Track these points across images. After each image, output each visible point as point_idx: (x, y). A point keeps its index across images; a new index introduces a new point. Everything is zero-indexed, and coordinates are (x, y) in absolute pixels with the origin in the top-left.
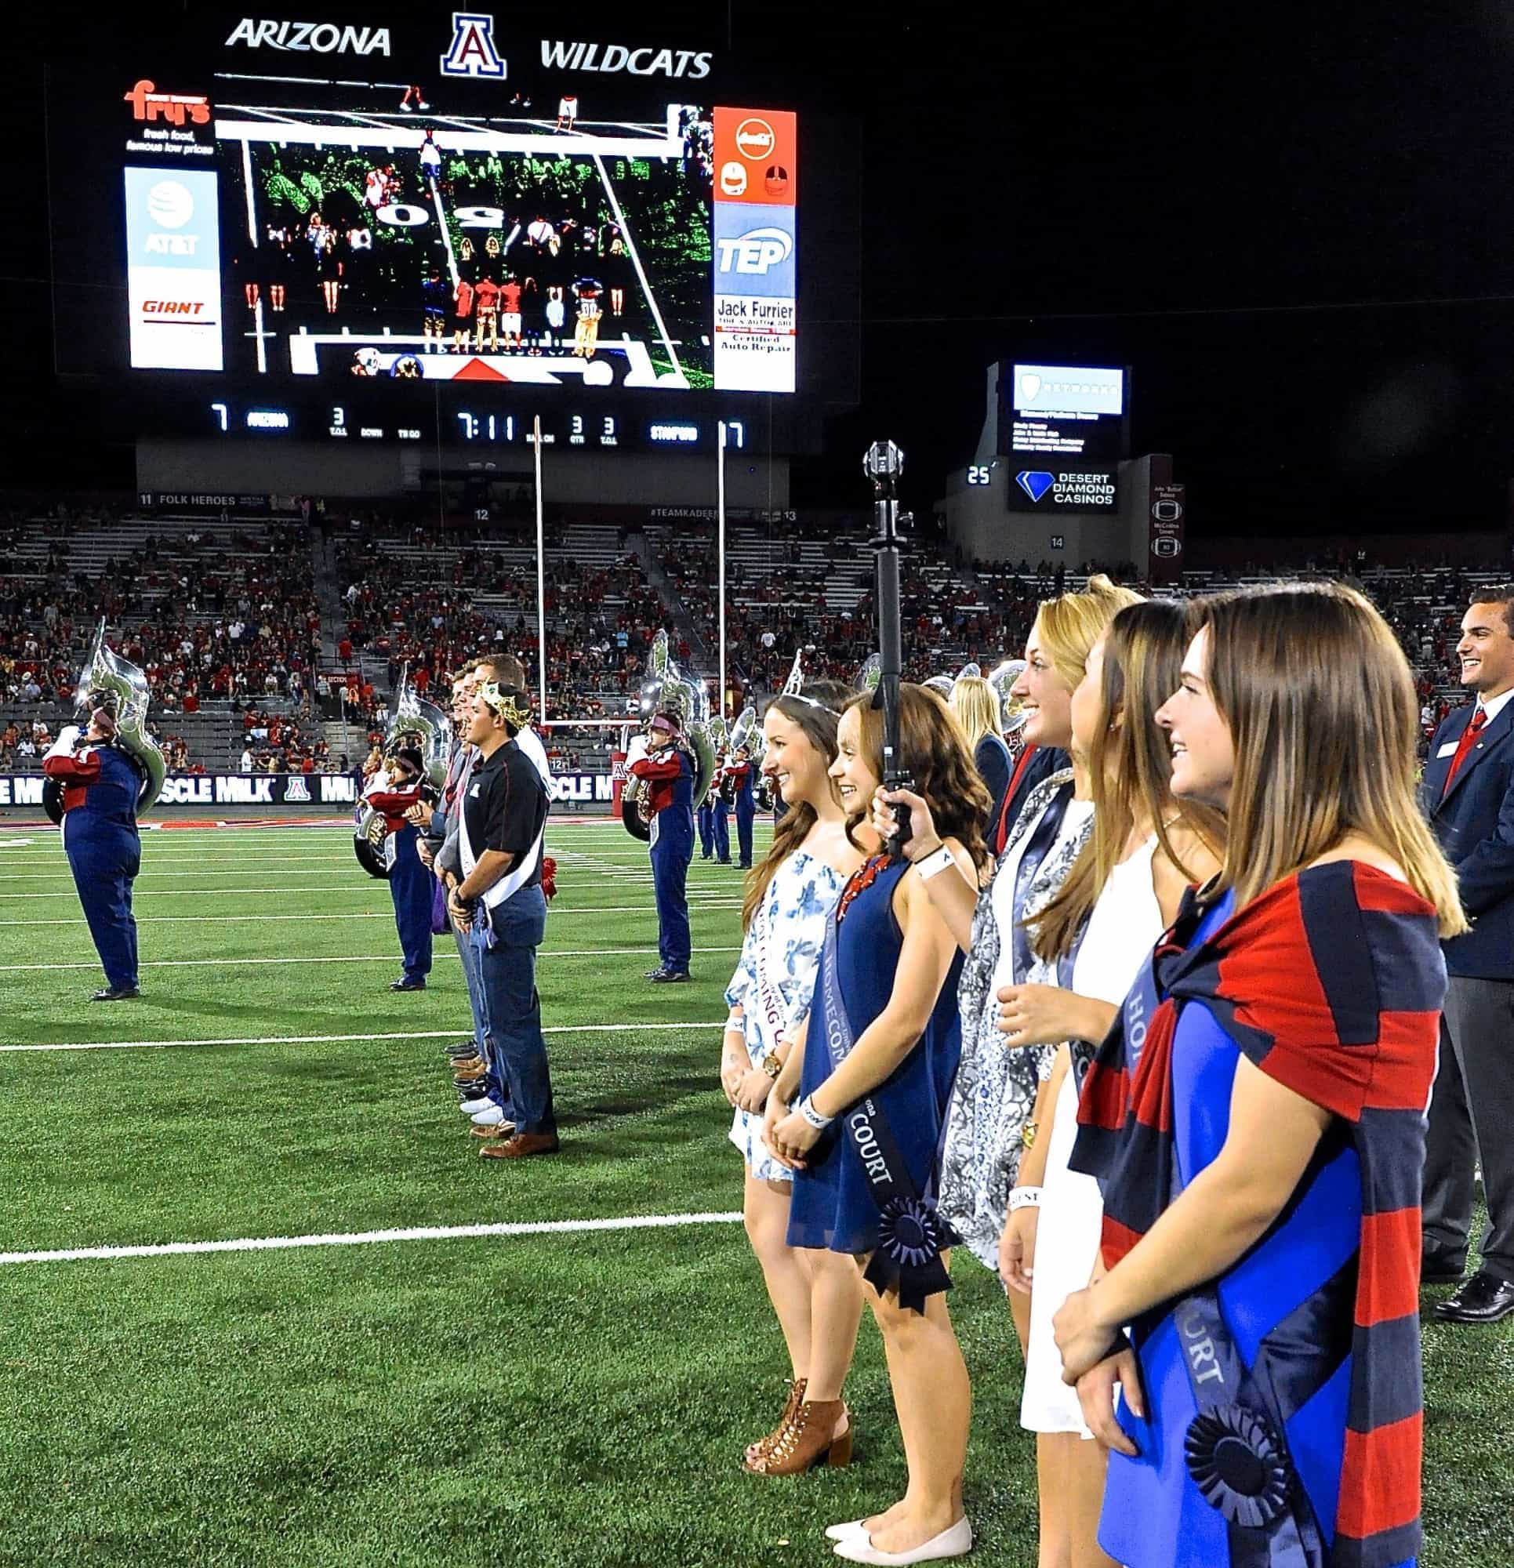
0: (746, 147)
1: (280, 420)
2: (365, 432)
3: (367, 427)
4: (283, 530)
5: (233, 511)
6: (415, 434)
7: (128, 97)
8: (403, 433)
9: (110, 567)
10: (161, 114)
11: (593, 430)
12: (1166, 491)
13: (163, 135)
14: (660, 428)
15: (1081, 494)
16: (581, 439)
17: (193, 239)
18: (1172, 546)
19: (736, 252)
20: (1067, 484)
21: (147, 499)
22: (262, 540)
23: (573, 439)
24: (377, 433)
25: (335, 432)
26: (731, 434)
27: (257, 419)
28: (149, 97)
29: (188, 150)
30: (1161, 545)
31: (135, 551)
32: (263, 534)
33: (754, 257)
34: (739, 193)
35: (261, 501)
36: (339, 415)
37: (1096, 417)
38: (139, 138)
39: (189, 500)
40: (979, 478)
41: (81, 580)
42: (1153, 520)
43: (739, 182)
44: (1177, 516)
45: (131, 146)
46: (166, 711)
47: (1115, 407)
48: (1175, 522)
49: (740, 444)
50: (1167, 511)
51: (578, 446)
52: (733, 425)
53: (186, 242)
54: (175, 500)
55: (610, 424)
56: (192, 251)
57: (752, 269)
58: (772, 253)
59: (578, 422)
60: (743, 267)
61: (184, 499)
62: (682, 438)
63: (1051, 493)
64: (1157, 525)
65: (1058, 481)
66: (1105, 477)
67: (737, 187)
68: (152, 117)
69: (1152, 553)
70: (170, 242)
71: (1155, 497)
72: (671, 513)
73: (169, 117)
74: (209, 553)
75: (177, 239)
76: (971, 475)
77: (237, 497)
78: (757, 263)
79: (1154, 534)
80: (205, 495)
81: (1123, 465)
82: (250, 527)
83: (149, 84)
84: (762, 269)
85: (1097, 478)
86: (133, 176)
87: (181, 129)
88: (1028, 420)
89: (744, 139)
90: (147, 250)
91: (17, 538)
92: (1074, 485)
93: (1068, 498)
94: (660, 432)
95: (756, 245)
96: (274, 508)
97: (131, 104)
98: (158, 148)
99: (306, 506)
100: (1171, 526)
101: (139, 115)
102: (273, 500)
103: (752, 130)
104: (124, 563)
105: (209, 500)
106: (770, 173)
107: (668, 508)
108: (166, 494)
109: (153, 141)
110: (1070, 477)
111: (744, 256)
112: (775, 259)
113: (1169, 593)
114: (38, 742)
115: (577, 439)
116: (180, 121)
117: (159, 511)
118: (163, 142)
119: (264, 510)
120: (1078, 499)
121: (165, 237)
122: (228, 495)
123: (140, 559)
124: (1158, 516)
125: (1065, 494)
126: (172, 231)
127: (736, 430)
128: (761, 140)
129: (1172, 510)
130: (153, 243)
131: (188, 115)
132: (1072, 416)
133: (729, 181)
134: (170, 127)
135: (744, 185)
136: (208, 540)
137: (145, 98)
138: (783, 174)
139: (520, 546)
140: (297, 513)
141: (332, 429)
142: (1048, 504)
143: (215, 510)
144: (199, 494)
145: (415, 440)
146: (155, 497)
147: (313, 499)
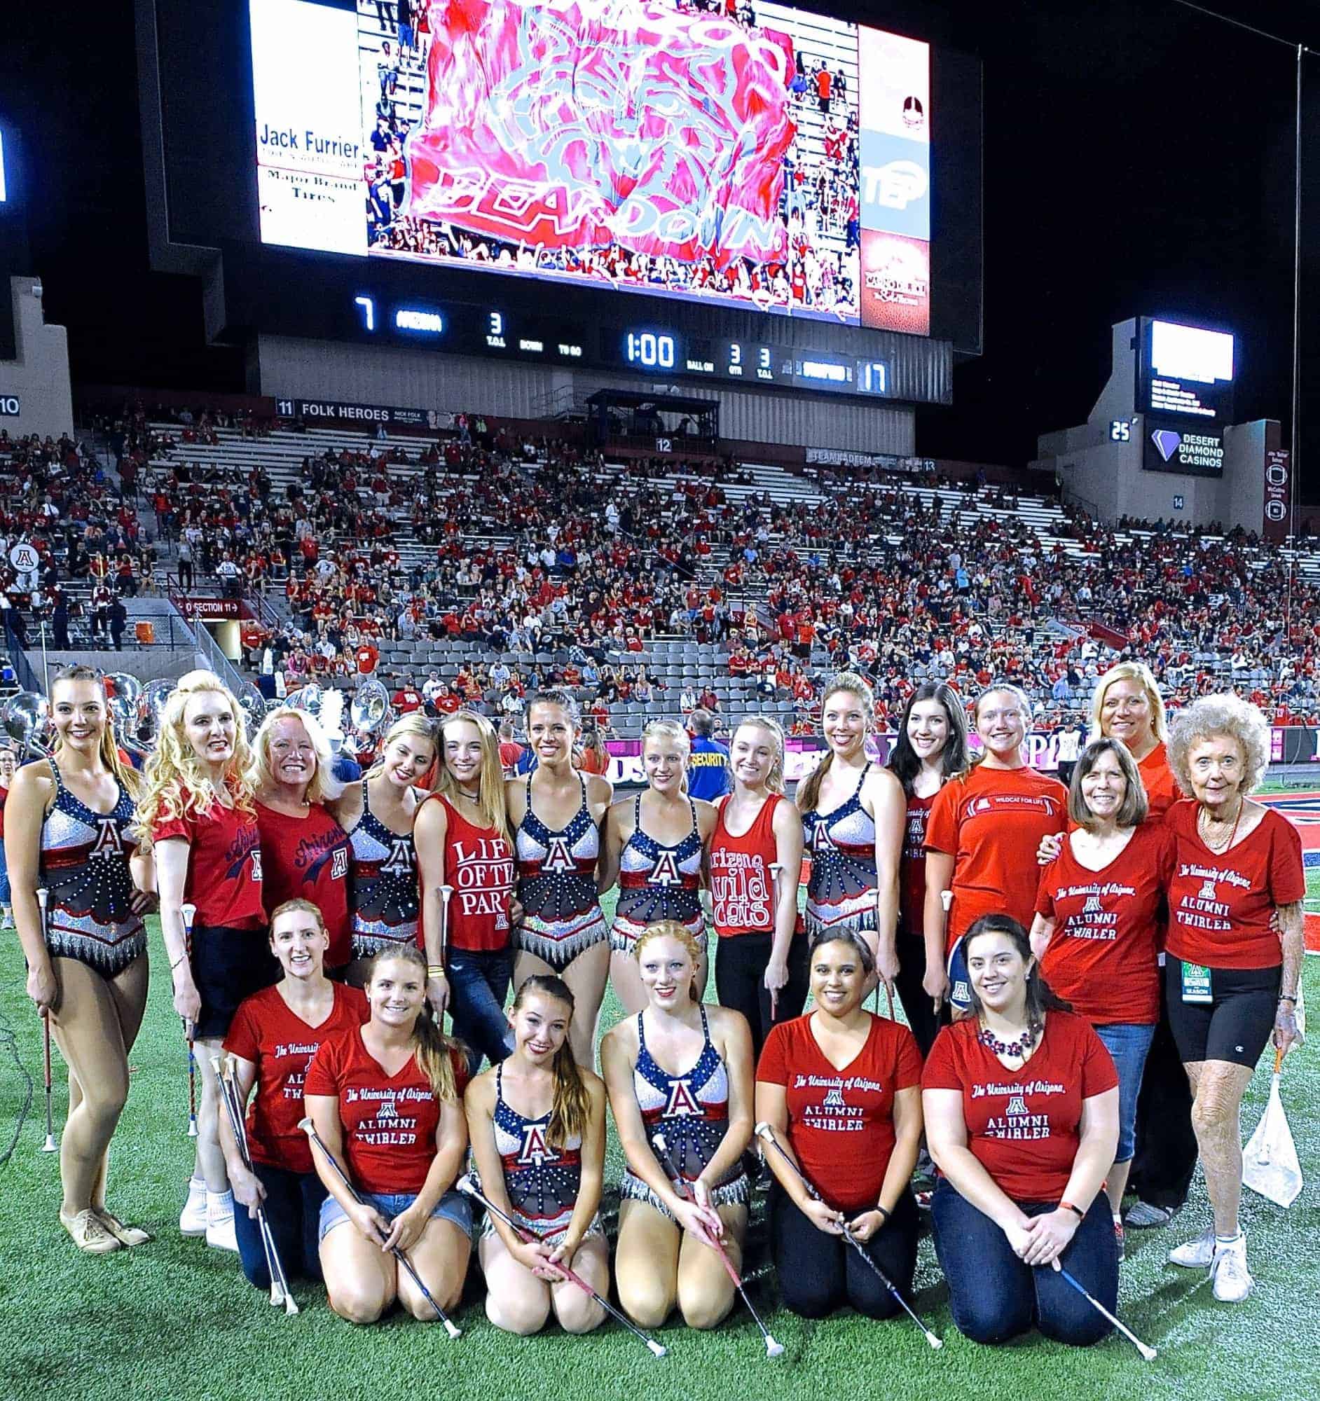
1: (432, 322)
2: (525, 345)
3: (526, 339)
5: (386, 427)
6: (576, 351)
8: (564, 349)
11: (751, 361)
12: (1278, 457)
15: (1200, 455)
16: (739, 370)
18: (1280, 509)
20: (1191, 445)
21: (287, 408)
23: (731, 370)
24: (537, 346)
25: (493, 342)
26: (876, 377)
27: (407, 319)
30: (1272, 508)
35: (416, 417)
36: (497, 320)
39: (336, 411)
40: (1120, 433)
42: (1267, 484)
44: (1284, 481)
47: (1227, 374)
48: (1281, 487)
50: (1277, 475)
51: (736, 377)
52: (876, 367)
54: (320, 411)
55: (767, 356)
59: (737, 352)
61: (330, 411)
63: (1178, 453)
64: (1268, 489)
65: (1182, 442)
66: (1218, 440)
69: (1265, 516)
71: (1269, 462)
76: (1113, 431)
77: (391, 411)
79: (1269, 497)
80: (355, 406)
85: (1211, 440)
88: (1164, 379)
92: (1194, 447)
93: (1191, 459)
94: (813, 369)
96: (432, 427)
100: (1279, 490)
102: (431, 417)
105: (360, 413)
108: (311, 403)
110: (1194, 438)
115: (735, 369)
117: (304, 422)
119: (422, 429)
120: (1198, 461)
122: (382, 408)
124: (1271, 480)
125: (1189, 455)
127: (879, 372)
129: (1280, 475)
140: (457, 434)
141: (489, 338)
142: (1174, 463)
143: (367, 425)
144: (349, 405)
145: (575, 357)
146: (298, 404)
147: (472, 419)
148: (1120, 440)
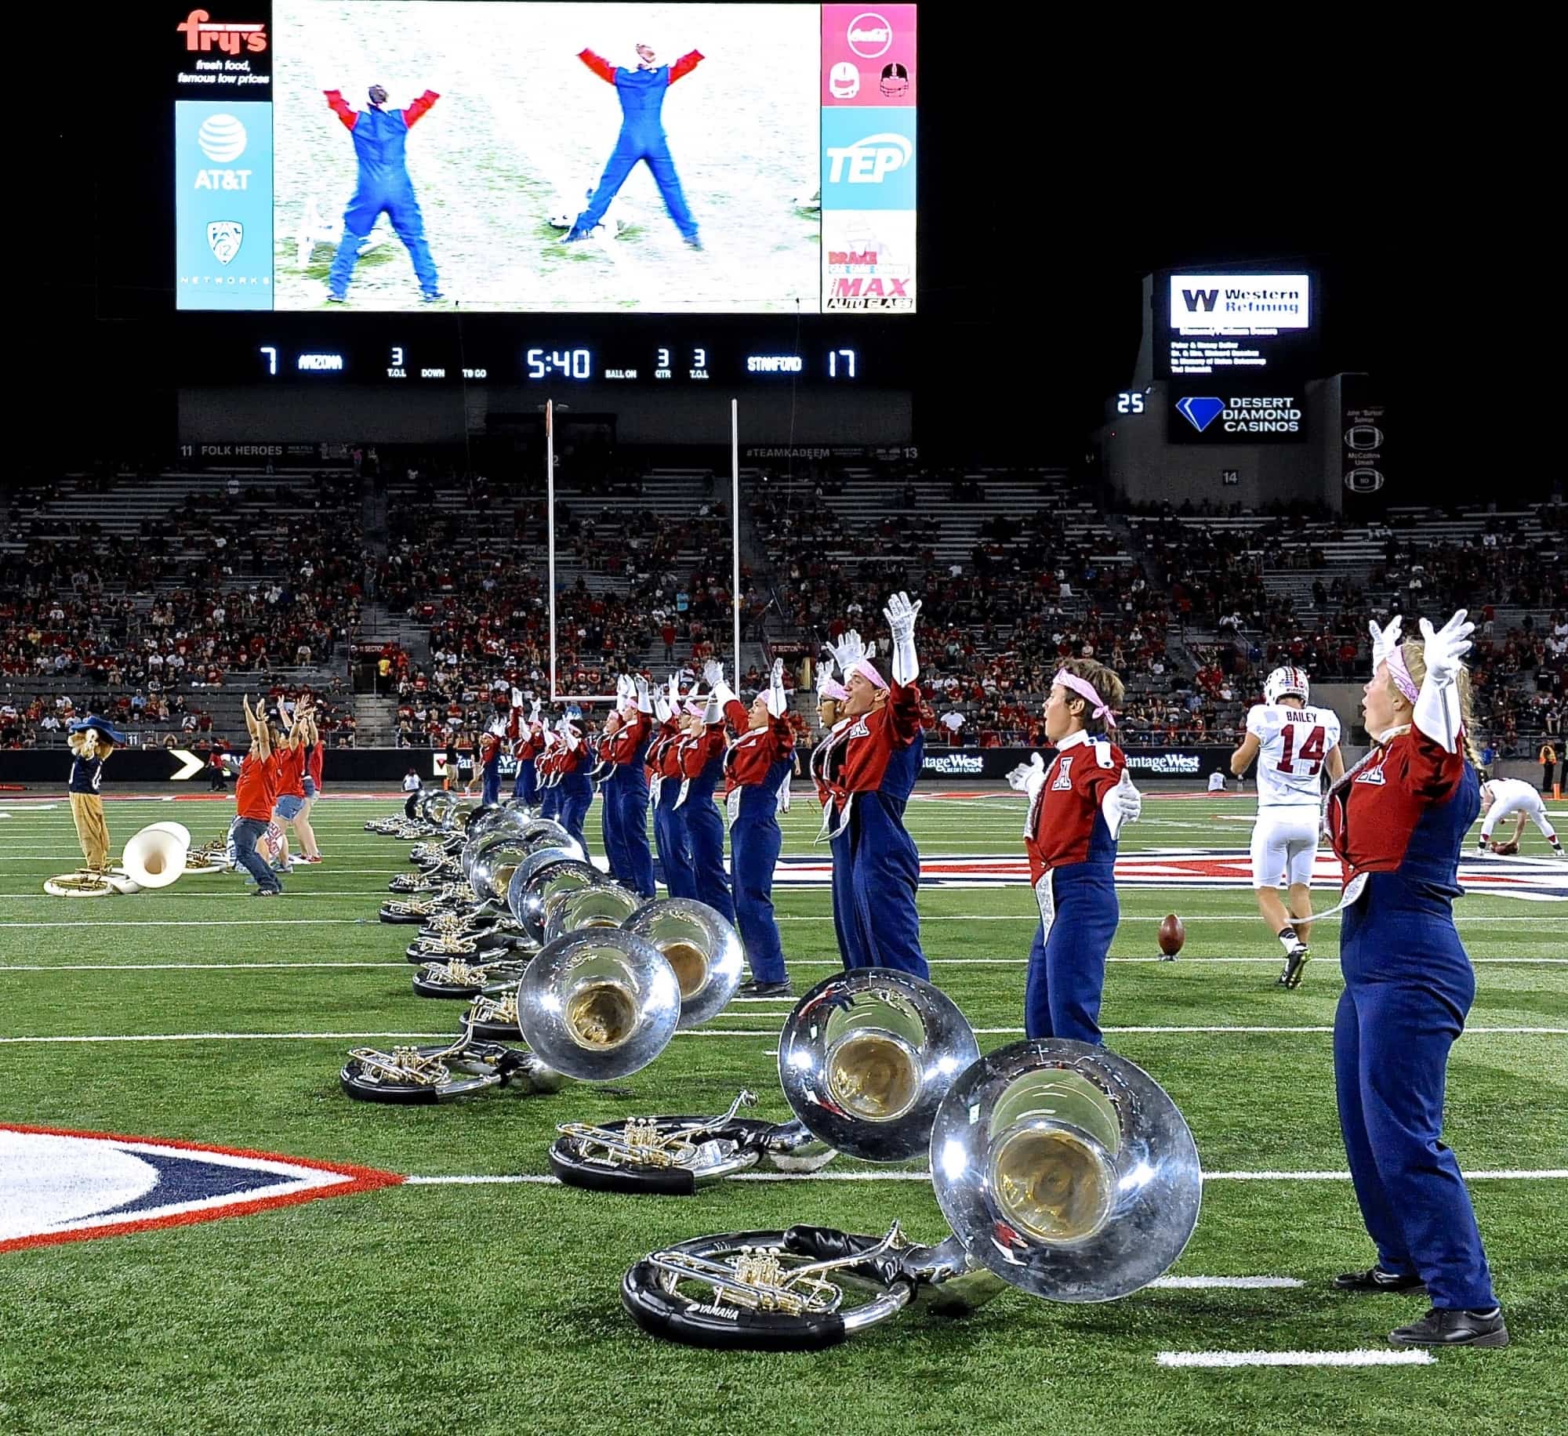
0: (859, 45)
1: (334, 362)
2: (426, 373)
3: (428, 367)
4: (333, 482)
5: (278, 462)
6: (481, 373)
7: (181, 27)
8: (468, 373)
9: (145, 528)
10: (215, 45)
11: (682, 363)
12: (1362, 416)
13: (217, 65)
14: (758, 359)
15: (1258, 420)
16: (668, 374)
17: (244, 174)
18: (1372, 480)
19: (847, 161)
20: (1240, 410)
21: (187, 450)
22: (309, 493)
23: (658, 374)
24: (439, 373)
25: (395, 373)
26: (842, 363)
27: (308, 362)
28: (203, 27)
29: (243, 80)
30: (1357, 480)
31: (173, 508)
32: (310, 487)
33: (868, 165)
34: (851, 96)
35: (309, 450)
36: (399, 354)
37: (1275, 332)
38: (192, 70)
39: (233, 450)
40: (1131, 406)
41: (115, 542)
42: (1346, 449)
43: (852, 82)
44: (1377, 444)
45: (183, 78)
46: (194, 684)
47: (1300, 320)
48: (1375, 451)
49: (852, 373)
50: (1364, 438)
51: (664, 380)
52: (843, 352)
53: (239, 177)
54: (217, 451)
55: (701, 356)
56: (244, 186)
57: (867, 178)
58: (889, 160)
59: (665, 355)
60: (855, 177)
61: (227, 450)
62: (783, 369)
63: (1219, 421)
64: (1351, 456)
65: (1228, 407)
66: (1289, 400)
67: (849, 90)
68: (206, 46)
69: (1345, 488)
70: (221, 178)
71: (1348, 423)
72: (770, 453)
73: (224, 47)
74: (251, 509)
75: (229, 175)
76: (1121, 404)
77: (285, 446)
78: (871, 172)
79: (1348, 465)
80: (251, 444)
81: (1311, 386)
82: (296, 479)
83: (204, 15)
84: (877, 177)
85: (1278, 401)
86: (185, 111)
87: (236, 59)
88: (1188, 339)
89: (856, 36)
90: (197, 186)
91: (48, 496)
92: (1249, 411)
93: (1242, 426)
94: (758, 364)
95: (871, 152)
96: (325, 457)
97: (184, 34)
98: (211, 79)
99: (357, 455)
100: (1370, 455)
101: (192, 45)
102: (324, 449)
103: (867, 25)
104: (158, 522)
105: (255, 450)
106: (887, 72)
107: (767, 446)
108: (208, 444)
109: (206, 72)
110: (1244, 402)
111: (857, 165)
112: (892, 166)
113: (1365, 535)
114: (63, 716)
115: (662, 373)
116: (235, 50)
117: (199, 463)
118: (216, 73)
119: (314, 460)
120: (1254, 427)
121: (216, 173)
122: (275, 444)
123: (178, 518)
124: (1352, 445)
125: (1238, 422)
126: (224, 166)
127: (847, 357)
128: (876, 35)
129: (1372, 437)
130: (202, 179)
131: (244, 43)
132: (1246, 332)
133: (840, 84)
134: (224, 56)
135: (856, 87)
136: (250, 494)
137: (198, 28)
138: (902, 72)
139: (594, 495)
140: (349, 462)
141: (390, 371)
142: (1216, 434)
143: (259, 461)
144: (244, 444)
145: (481, 379)
146: (197, 448)
147: (365, 447)
148: (1131, 412)
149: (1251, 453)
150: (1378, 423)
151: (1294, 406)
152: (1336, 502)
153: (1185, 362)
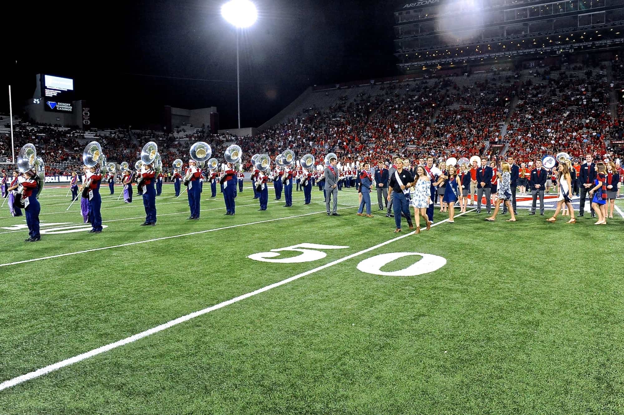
18: (88, 122)
30: (85, 122)
37: (67, 90)
40: (36, 102)
42: (83, 115)
47: (71, 88)
48: (88, 116)
63: (56, 107)
64: (84, 117)
65: (57, 104)
66: (70, 104)
69: (83, 124)
71: (83, 110)
76: (34, 101)
79: (83, 119)
81: (74, 102)
85: (67, 104)
88: (49, 89)
92: (62, 106)
93: (60, 109)
110: (61, 104)
120: (63, 109)
129: (87, 114)
132: (60, 89)
142: (55, 110)
149: (62, 114)
150: (89, 111)
151: (71, 106)
152: (81, 127)
153: (48, 93)
